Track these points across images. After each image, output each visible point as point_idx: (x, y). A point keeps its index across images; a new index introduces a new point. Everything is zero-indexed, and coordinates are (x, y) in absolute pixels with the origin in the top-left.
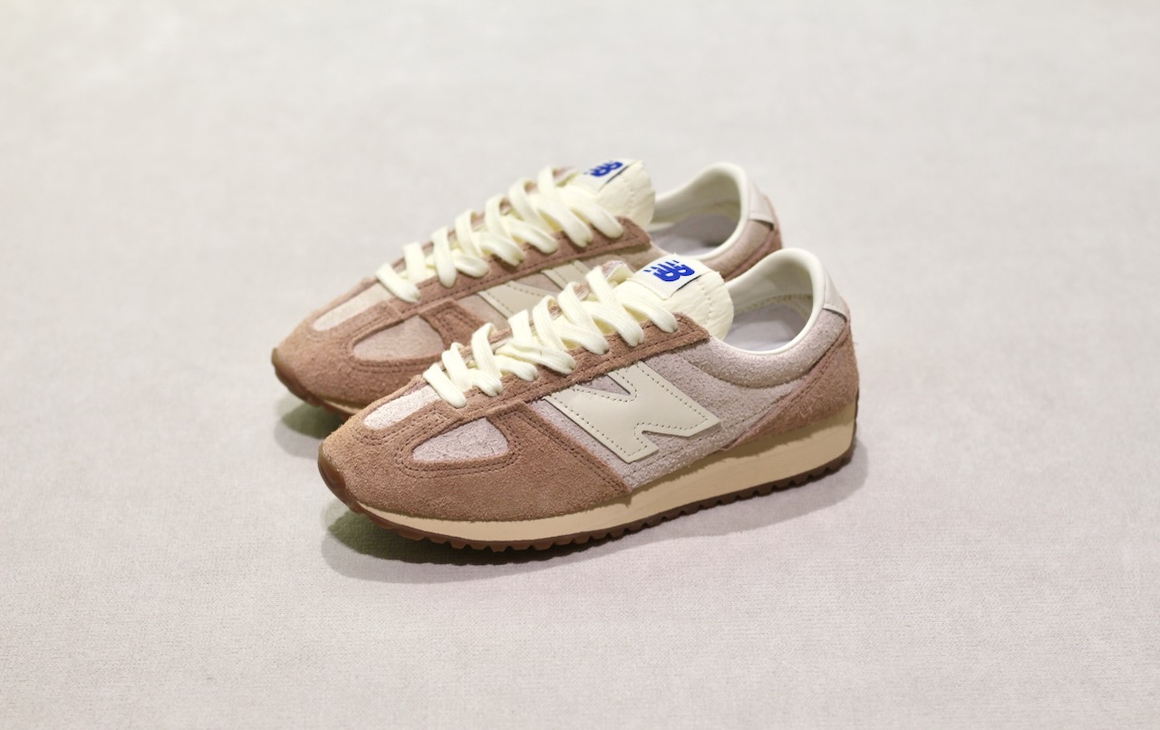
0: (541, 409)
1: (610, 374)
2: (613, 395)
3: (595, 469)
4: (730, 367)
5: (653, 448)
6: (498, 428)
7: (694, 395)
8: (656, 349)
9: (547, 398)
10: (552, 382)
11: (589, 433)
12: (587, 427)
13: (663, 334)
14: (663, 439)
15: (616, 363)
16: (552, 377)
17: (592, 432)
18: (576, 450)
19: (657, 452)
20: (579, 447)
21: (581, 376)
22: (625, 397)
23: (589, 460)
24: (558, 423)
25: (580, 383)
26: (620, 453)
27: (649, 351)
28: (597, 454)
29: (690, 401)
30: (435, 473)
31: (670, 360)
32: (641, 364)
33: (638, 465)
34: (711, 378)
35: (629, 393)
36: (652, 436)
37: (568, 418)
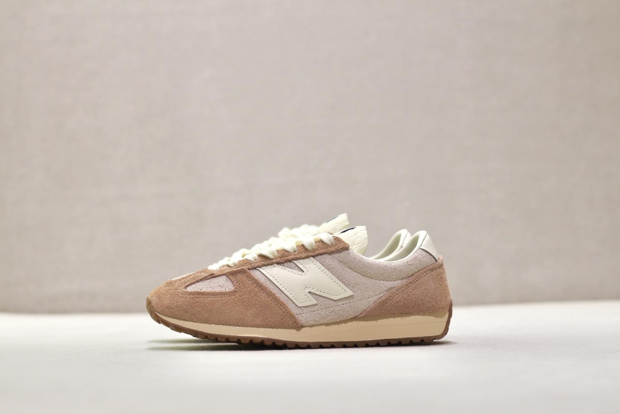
0: (255, 274)
1: (295, 262)
2: (294, 271)
3: (279, 305)
4: (359, 264)
5: (314, 302)
6: (230, 279)
7: (340, 278)
8: (321, 251)
9: (259, 269)
10: (263, 261)
11: (278, 288)
12: (277, 284)
13: (325, 245)
14: (321, 298)
15: (298, 256)
16: (264, 259)
17: (280, 287)
18: (270, 294)
19: (316, 305)
20: (271, 292)
21: (279, 260)
22: (301, 273)
23: (276, 300)
24: (262, 280)
25: (278, 263)
26: (295, 301)
27: (317, 252)
28: (282, 300)
29: (338, 281)
30: (193, 296)
31: (327, 259)
32: (312, 258)
33: (305, 309)
34: (349, 270)
35: (303, 272)
36: (315, 296)
37: (268, 279)
